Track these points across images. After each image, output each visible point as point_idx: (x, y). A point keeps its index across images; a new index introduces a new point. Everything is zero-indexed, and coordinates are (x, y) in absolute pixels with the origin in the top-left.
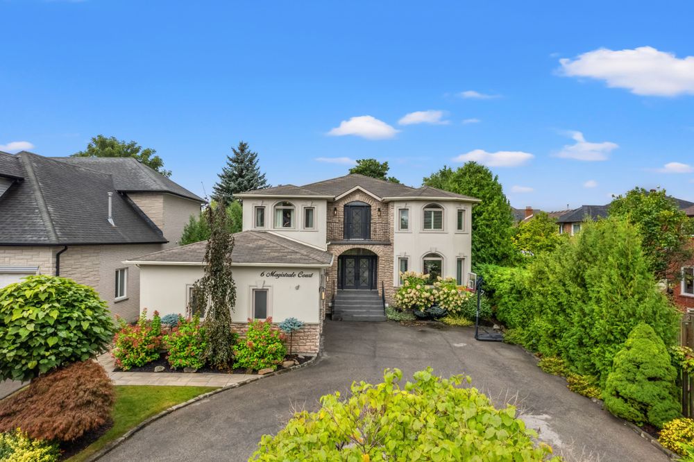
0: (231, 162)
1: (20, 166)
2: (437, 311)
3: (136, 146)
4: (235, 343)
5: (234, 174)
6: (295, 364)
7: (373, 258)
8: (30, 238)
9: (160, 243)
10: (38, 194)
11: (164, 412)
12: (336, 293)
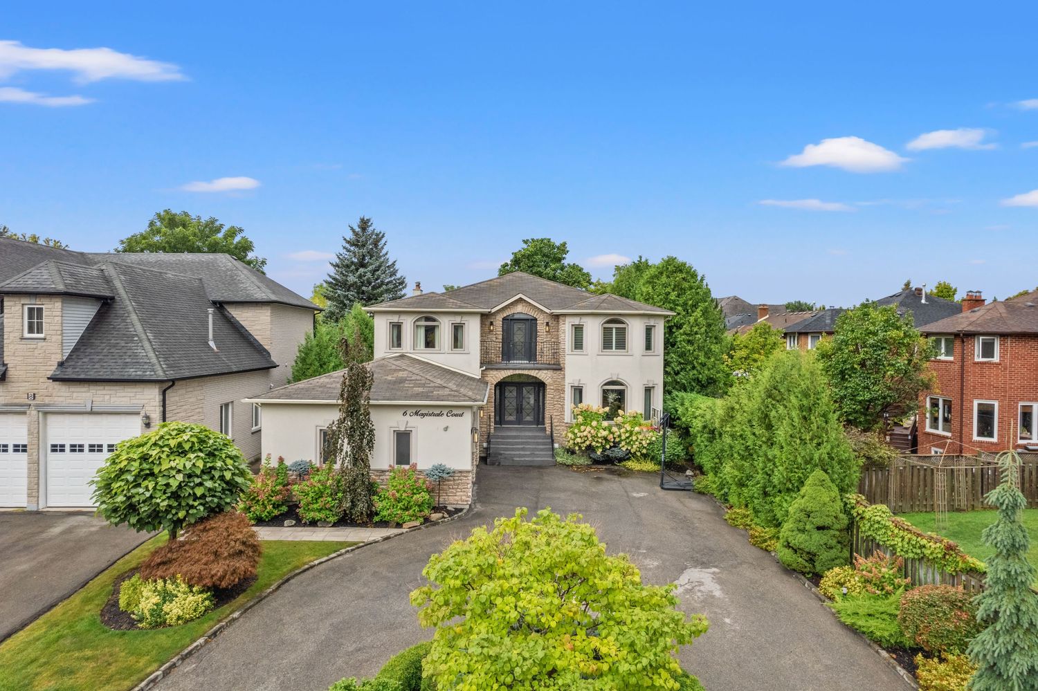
0: (348, 246)
1: (108, 280)
2: (617, 453)
3: (217, 224)
4: (375, 493)
5: (352, 262)
6: (443, 517)
7: (540, 386)
8: (133, 373)
9: (268, 368)
10: (134, 317)
11: (306, 566)
12: (492, 431)
